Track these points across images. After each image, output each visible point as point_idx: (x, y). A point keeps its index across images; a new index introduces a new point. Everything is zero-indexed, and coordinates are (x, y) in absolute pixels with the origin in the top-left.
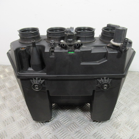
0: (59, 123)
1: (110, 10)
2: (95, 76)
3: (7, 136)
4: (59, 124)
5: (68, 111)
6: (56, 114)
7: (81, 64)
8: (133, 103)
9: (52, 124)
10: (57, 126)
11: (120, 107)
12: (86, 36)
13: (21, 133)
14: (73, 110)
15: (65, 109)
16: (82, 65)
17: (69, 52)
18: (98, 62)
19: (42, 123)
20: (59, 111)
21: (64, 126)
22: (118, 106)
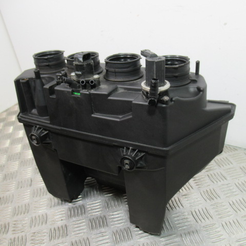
0: (83, 209)
1: (225, 24)
2: (113, 141)
3: (12, 202)
4: (81, 211)
5: (107, 196)
6: (87, 194)
7: (93, 115)
8: (236, 221)
9: (73, 207)
10: (78, 212)
11: (203, 220)
12: (117, 70)
13: (29, 204)
14: (115, 197)
15: (105, 192)
16: (93, 117)
17: (76, 93)
18: (121, 117)
19: (62, 201)
20: (93, 192)
21: (88, 217)
22: (200, 217)
